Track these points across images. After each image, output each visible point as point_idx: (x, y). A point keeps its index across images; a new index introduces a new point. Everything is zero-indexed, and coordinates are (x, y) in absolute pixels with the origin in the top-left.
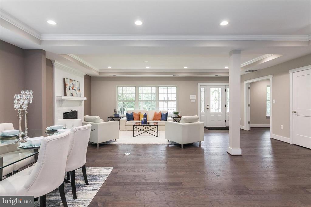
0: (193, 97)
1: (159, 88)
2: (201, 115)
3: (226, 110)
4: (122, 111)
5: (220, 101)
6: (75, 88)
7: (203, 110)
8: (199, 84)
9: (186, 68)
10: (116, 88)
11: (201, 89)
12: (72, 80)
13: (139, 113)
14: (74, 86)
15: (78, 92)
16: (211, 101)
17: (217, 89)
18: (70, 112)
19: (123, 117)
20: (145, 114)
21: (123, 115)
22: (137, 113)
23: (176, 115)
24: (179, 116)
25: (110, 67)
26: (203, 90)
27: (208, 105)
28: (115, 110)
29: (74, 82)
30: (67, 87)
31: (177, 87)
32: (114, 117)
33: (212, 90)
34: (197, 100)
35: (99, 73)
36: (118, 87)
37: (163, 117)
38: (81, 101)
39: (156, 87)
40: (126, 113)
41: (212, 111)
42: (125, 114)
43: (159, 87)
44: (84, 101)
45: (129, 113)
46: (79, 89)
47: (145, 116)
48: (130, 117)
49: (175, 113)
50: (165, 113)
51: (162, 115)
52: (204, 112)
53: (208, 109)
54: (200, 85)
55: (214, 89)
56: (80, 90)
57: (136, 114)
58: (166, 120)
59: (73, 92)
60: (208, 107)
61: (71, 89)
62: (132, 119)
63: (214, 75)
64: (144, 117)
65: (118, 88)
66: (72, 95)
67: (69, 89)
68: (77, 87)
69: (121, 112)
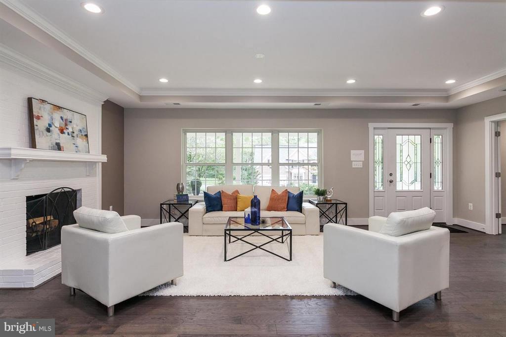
0: (357, 157)
1: (279, 135)
2: (375, 197)
3: (431, 185)
4: (195, 187)
5: (419, 165)
6: (70, 130)
7: (379, 186)
8: (371, 126)
9: (351, 81)
10: (182, 134)
11: (376, 137)
12: (60, 108)
13: (234, 193)
14: (66, 125)
15: (80, 142)
16: (398, 165)
17: (412, 138)
18: (51, 193)
19: (197, 202)
20: (255, 197)
21: (196, 198)
22: (230, 192)
23: (322, 197)
24: (327, 200)
25: (164, 80)
26: (378, 139)
27: (391, 175)
28: (178, 185)
29: (68, 115)
30: (40, 125)
31: (319, 132)
32: (175, 201)
33: (399, 138)
34: (366, 162)
35: (141, 97)
36: (185, 132)
37: (293, 204)
38: (91, 164)
39: (272, 132)
40: (205, 193)
41: (399, 187)
42: (202, 195)
43: (279, 132)
44: (103, 163)
45: (212, 193)
46: (84, 134)
47: (255, 203)
48: (214, 203)
49: (319, 193)
50: (296, 193)
51: (289, 198)
52: (381, 189)
53: (391, 182)
54: (374, 128)
55: (405, 137)
56: (86, 136)
57: (227, 195)
58: (300, 209)
59: (64, 139)
60: (391, 178)
61: (55, 130)
62: (219, 207)
63: (408, 105)
64: (252, 206)
65: (185, 134)
66: (58, 147)
67: (48, 130)
68: (78, 128)
69: (194, 189)
